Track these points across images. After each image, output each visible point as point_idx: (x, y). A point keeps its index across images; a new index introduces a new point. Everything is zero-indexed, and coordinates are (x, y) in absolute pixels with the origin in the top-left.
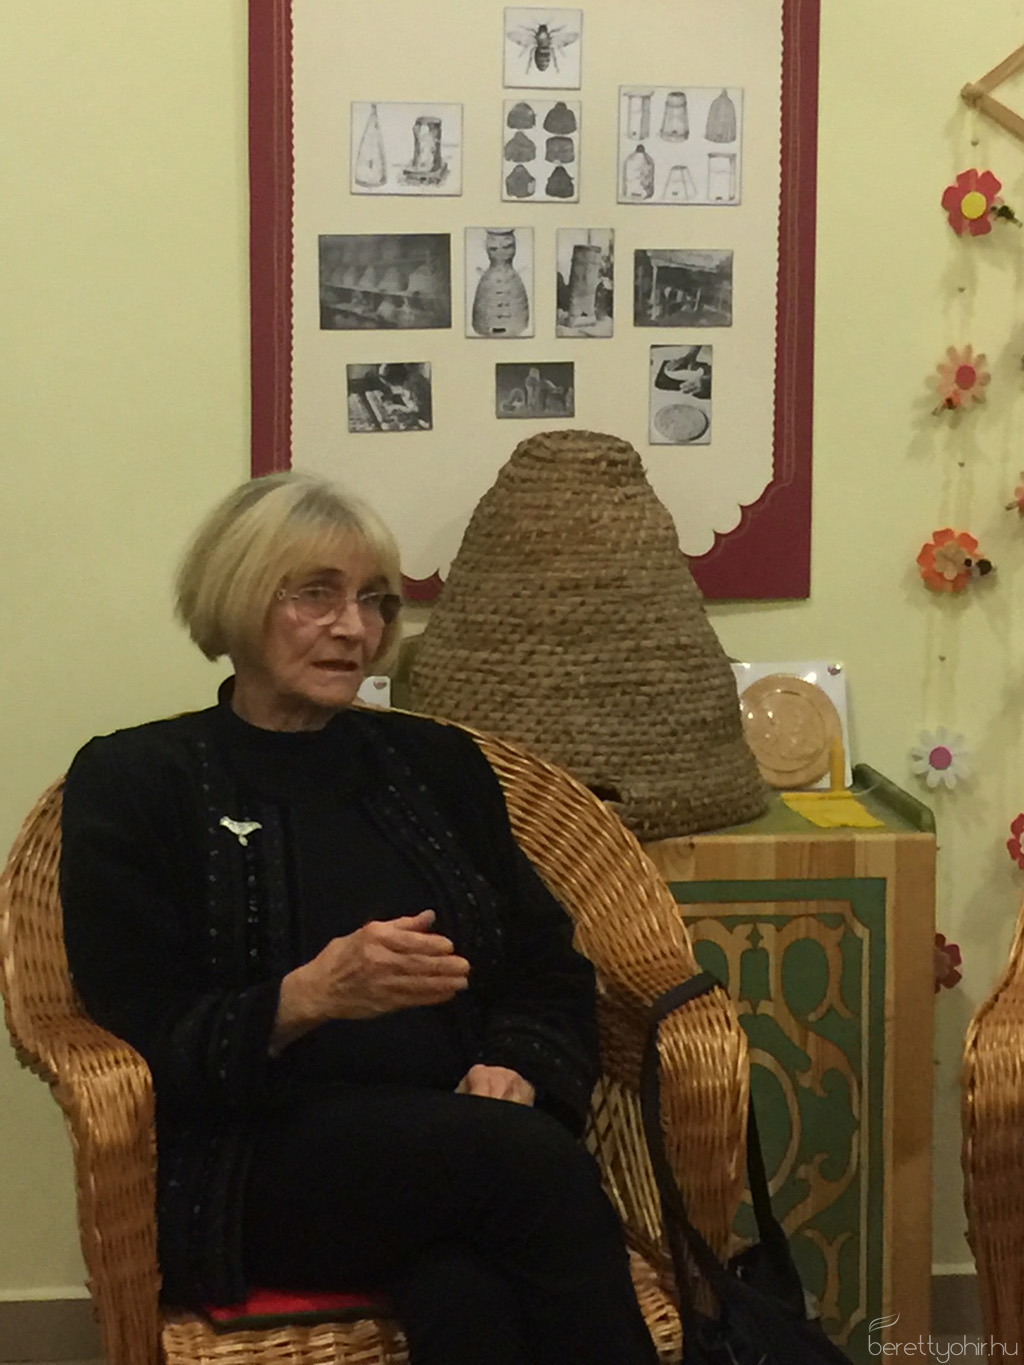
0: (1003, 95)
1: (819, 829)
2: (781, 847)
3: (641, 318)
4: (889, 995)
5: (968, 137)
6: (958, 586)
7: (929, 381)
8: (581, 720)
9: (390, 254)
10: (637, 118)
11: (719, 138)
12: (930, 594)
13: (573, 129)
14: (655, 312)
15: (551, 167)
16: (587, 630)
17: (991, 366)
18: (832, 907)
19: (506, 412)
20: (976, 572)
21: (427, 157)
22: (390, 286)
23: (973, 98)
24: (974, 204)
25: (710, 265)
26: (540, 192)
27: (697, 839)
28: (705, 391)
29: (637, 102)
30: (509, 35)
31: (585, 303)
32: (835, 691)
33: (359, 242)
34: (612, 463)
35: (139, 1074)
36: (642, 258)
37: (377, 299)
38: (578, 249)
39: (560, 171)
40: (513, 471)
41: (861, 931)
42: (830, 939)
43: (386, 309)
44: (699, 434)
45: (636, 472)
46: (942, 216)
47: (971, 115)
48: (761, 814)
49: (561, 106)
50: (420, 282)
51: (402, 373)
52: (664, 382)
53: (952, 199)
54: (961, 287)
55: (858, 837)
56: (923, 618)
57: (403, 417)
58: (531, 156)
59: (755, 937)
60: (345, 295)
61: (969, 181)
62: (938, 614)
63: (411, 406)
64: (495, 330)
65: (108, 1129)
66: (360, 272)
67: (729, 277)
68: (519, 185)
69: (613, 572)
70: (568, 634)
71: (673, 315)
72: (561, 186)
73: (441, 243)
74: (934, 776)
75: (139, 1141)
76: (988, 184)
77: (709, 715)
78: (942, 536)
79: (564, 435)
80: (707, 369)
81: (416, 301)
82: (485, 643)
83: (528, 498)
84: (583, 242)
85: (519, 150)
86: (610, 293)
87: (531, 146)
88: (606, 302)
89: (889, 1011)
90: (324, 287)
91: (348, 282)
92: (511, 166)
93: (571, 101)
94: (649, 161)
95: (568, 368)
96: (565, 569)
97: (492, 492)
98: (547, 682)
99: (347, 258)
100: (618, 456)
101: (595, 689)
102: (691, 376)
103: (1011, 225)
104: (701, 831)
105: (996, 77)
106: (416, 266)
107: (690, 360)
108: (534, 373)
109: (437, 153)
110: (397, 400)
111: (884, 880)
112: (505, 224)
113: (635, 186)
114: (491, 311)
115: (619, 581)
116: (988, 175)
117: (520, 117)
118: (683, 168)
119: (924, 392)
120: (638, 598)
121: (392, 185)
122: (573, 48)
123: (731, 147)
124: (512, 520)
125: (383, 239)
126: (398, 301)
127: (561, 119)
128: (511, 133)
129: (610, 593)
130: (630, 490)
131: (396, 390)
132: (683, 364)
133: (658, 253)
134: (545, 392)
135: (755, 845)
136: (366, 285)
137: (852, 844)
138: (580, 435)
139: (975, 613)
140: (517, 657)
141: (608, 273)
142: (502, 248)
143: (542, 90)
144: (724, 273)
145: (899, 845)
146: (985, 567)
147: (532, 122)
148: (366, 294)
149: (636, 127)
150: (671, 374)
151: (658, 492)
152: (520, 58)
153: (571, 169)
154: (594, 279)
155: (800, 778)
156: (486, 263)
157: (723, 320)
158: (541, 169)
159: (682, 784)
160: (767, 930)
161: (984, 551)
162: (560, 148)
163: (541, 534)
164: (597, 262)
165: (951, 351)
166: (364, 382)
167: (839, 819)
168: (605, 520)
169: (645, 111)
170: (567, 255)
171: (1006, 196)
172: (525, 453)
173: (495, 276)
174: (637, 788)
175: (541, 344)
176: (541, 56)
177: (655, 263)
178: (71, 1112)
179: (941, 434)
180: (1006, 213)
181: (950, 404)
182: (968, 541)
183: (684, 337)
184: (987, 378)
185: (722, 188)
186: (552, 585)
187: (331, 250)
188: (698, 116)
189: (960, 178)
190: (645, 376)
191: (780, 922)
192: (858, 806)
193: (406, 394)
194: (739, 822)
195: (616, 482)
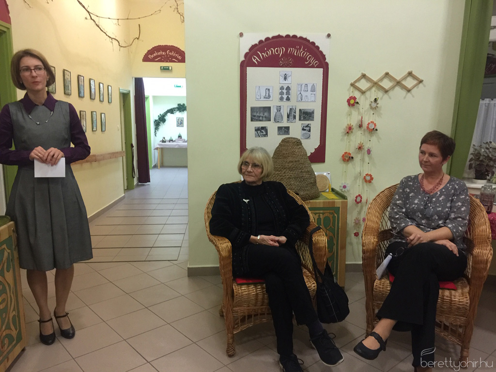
0: (357, 84)
1: (328, 199)
2: (323, 202)
3: (300, 120)
4: (340, 225)
5: (351, 91)
6: (348, 161)
7: (344, 129)
8: (293, 183)
9: (262, 110)
10: (300, 88)
11: (313, 91)
12: (343, 162)
13: (290, 90)
14: (302, 119)
15: (286, 96)
16: (294, 169)
17: (354, 127)
18: (331, 211)
19: (279, 134)
20: (351, 159)
21: (267, 94)
22: (261, 115)
23: (352, 85)
24: (352, 102)
25: (311, 111)
26: (285, 100)
27: (311, 201)
28: (310, 131)
29: (300, 86)
30: (280, 75)
31: (291, 117)
32: (329, 176)
33: (257, 108)
34: (297, 142)
35: (230, 244)
36: (300, 110)
37: (260, 117)
38: (290, 109)
39: (288, 97)
40: (281, 144)
41: (336, 215)
42: (331, 216)
43: (261, 118)
44: (309, 137)
45: (301, 144)
46: (347, 103)
47: (352, 88)
48: (319, 197)
49: (288, 86)
50: (266, 114)
51: (263, 128)
52: (303, 129)
53: (348, 101)
54: (350, 114)
55: (336, 201)
56: (342, 166)
57: (263, 135)
58: (284, 94)
59: (319, 216)
60: (255, 116)
61: (351, 98)
62: (344, 165)
63: (265, 133)
64: (278, 122)
65: (224, 254)
66: (257, 112)
67: (314, 113)
68: (281, 99)
69: (298, 159)
70: (291, 169)
71: (305, 119)
72: (288, 99)
73: (269, 108)
74: (344, 190)
75: (230, 255)
76: (355, 98)
77: (312, 182)
78: (346, 153)
79: (289, 138)
80: (310, 127)
81: (265, 117)
82: (277, 170)
83: (284, 148)
84: (291, 108)
85: (282, 93)
86: (295, 116)
87: (284, 93)
88: (295, 117)
89: (340, 227)
90: (251, 115)
91: (255, 114)
92: (280, 96)
93: (290, 86)
94: (302, 95)
95: (289, 127)
96: (290, 159)
97: (278, 147)
98: (287, 177)
99: (255, 110)
100: (298, 141)
101: (295, 178)
102: (308, 128)
103: (358, 105)
104: (311, 199)
105: (356, 82)
106: (265, 112)
107: (307, 126)
108: (283, 128)
109: (269, 94)
110: (263, 132)
111: (339, 207)
112: (279, 105)
113: (299, 99)
114: (277, 119)
115: (299, 161)
116: (354, 97)
117: (282, 88)
118: (307, 96)
119: (343, 131)
120: (301, 163)
121: (262, 99)
122: (290, 78)
123: (315, 93)
124: (282, 151)
125: (260, 108)
126: (263, 117)
127: (288, 88)
128: (280, 91)
129: (298, 163)
130: (300, 146)
131: (262, 131)
132: (306, 127)
133: (303, 109)
134: (285, 131)
135: (320, 202)
136: (258, 114)
137: (334, 202)
138: (292, 138)
139: (350, 165)
140: (283, 173)
141: (295, 113)
142: (279, 109)
143: (285, 84)
144: (313, 112)
145: (342, 202)
146: (352, 158)
147: (284, 89)
148: (258, 116)
149: (300, 90)
150: (304, 128)
151: (304, 147)
152: (282, 79)
153: (289, 96)
154: (293, 114)
155: (323, 190)
156: (276, 111)
157: (313, 120)
158: (285, 96)
159: (308, 192)
160: (321, 215)
161: (352, 155)
162: (288, 93)
163: (286, 153)
164: (293, 111)
165: (348, 124)
166: (257, 130)
167: (332, 198)
168: (296, 151)
169: (301, 87)
170: (289, 110)
171: (357, 100)
172: (283, 141)
173: (278, 113)
174: (302, 193)
175: (285, 124)
176: (285, 79)
177: (302, 111)
178: (219, 251)
179: (346, 137)
180: (358, 103)
181: (348, 133)
182: (350, 154)
183: (307, 122)
184: (353, 129)
185: (313, 99)
186: (288, 162)
187: (252, 109)
188: (309, 88)
189: (350, 97)
190: (301, 128)
191: (323, 214)
192: (334, 195)
193: (264, 131)
194: (317, 198)
195: (298, 145)
